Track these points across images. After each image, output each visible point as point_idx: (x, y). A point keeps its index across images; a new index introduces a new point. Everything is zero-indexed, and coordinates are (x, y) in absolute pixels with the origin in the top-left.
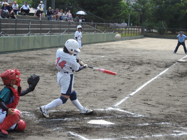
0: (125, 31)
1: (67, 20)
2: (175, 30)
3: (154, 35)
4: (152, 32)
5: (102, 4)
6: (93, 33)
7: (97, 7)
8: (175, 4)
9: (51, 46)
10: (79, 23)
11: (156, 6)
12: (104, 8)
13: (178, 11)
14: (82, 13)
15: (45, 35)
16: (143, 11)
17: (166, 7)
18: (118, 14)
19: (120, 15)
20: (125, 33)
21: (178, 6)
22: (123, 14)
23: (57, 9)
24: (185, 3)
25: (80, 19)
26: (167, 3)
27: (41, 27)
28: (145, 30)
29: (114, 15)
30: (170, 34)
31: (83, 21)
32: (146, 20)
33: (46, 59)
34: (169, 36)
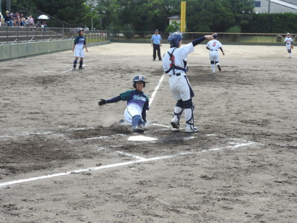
0: (89, 36)
1: (28, 26)
2: (144, 33)
3: (121, 40)
4: (118, 36)
5: (63, 6)
6: (61, 40)
7: (59, 10)
8: (141, 4)
9: (20, 56)
10: (41, 29)
11: (121, 7)
12: (66, 11)
13: (146, 12)
14: (44, 17)
15: (13, 43)
16: (108, 13)
17: (132, 9)
18: (81, 18)
19: (84, 18)
20: (89, 38)
21: (145, 6)
22: (87, 17)
23: (17, 13)
24: (153, 4)
25: (42, 24)
26: (133, 4)
27: (7, 34)
28: (111, 35)
29: (77, 18)
30: (137, 38)
31: (45, 27)
32: (112, 24)
33: (25, 71)
34: (137, 39)
